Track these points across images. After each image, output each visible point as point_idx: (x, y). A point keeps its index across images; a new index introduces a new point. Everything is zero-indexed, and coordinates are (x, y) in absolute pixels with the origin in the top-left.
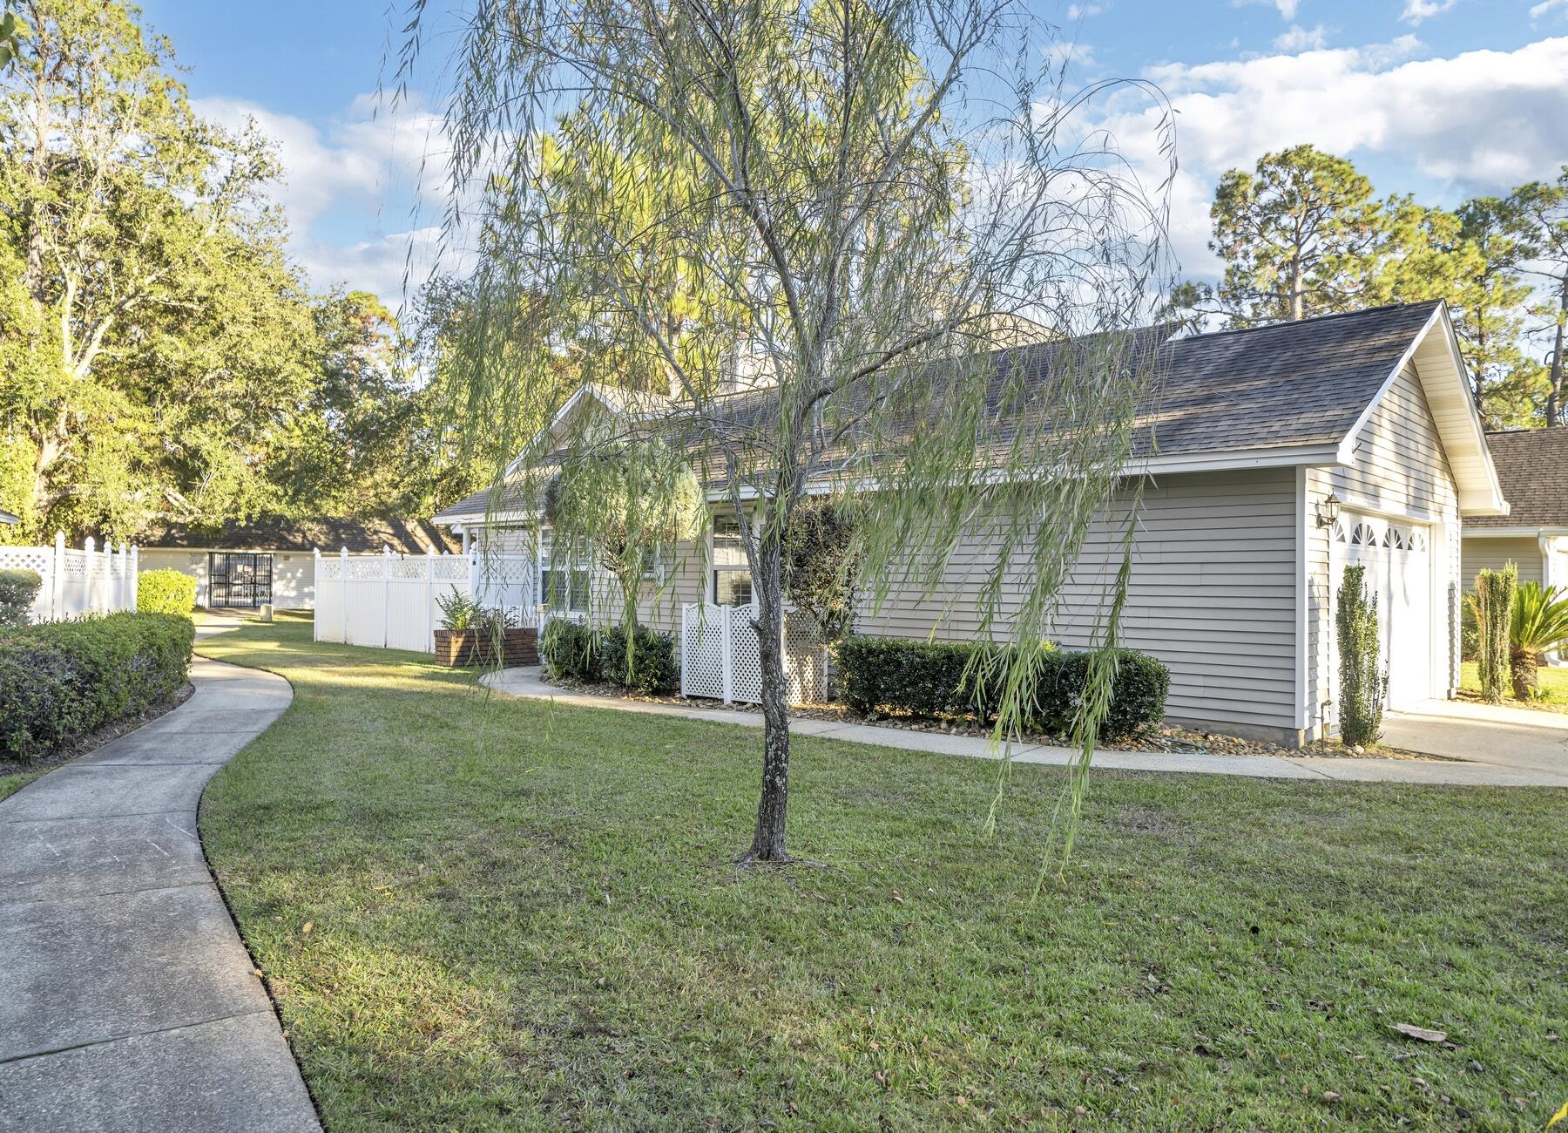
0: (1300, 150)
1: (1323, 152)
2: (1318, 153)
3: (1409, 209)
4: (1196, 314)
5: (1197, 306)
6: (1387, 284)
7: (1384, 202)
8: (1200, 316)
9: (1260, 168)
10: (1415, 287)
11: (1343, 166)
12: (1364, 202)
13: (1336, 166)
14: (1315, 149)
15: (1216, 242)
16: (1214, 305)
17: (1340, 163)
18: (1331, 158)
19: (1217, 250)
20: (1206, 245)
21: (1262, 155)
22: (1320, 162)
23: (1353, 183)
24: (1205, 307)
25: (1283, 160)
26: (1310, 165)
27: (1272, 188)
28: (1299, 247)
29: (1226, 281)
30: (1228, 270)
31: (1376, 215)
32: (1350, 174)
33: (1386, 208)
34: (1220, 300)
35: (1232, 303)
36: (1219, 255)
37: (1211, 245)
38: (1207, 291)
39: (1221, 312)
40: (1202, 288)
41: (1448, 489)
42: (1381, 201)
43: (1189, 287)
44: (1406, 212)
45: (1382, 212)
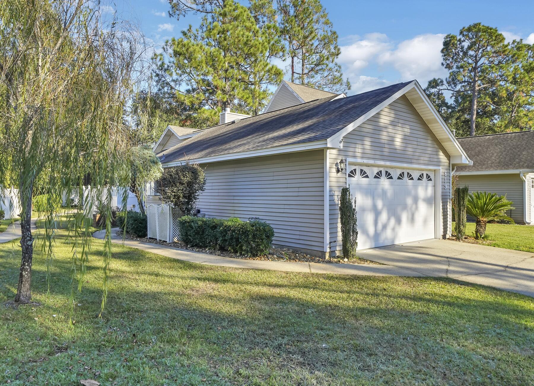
0: (475, 26)
1: (485, 25)
2: (483, 26)
3: (520, 45)
4: (438, 90)
5: (438, 88)
6: (510, 75)
7: (511, 43)
8: (439, 91)
9: (461, 33)
10: (522, 76)
11: (492, 30)
12: (501, 45)
13: (489, 30)
14: (482, 24)
15: (444, 63)
16: (444, 87)
17: (491, 29)
18: (488, 28)
19: (445, 66)
20: (441, 64)
21: (462, 28)
22: (483, 29)
23: (496, 37)
24: (441, 88)
25: (469, 30)
26: (479, 30)
27: (466, 41)
28: (476, 63)
29: (450, 77)
30: (450, 73)
31: (506, 48)
32: (495, 33)
33: (511, 46)
34: (447, 85)
35: (453, 85)
36: (446, 68)
37: (442, 64)
38: (442, 82)
39: (447, 89)
40: (439, 81)
41: (442, 156)
42: (509, 43)
43: (435, 81)
44: (519, 47)
45: (509, 47)
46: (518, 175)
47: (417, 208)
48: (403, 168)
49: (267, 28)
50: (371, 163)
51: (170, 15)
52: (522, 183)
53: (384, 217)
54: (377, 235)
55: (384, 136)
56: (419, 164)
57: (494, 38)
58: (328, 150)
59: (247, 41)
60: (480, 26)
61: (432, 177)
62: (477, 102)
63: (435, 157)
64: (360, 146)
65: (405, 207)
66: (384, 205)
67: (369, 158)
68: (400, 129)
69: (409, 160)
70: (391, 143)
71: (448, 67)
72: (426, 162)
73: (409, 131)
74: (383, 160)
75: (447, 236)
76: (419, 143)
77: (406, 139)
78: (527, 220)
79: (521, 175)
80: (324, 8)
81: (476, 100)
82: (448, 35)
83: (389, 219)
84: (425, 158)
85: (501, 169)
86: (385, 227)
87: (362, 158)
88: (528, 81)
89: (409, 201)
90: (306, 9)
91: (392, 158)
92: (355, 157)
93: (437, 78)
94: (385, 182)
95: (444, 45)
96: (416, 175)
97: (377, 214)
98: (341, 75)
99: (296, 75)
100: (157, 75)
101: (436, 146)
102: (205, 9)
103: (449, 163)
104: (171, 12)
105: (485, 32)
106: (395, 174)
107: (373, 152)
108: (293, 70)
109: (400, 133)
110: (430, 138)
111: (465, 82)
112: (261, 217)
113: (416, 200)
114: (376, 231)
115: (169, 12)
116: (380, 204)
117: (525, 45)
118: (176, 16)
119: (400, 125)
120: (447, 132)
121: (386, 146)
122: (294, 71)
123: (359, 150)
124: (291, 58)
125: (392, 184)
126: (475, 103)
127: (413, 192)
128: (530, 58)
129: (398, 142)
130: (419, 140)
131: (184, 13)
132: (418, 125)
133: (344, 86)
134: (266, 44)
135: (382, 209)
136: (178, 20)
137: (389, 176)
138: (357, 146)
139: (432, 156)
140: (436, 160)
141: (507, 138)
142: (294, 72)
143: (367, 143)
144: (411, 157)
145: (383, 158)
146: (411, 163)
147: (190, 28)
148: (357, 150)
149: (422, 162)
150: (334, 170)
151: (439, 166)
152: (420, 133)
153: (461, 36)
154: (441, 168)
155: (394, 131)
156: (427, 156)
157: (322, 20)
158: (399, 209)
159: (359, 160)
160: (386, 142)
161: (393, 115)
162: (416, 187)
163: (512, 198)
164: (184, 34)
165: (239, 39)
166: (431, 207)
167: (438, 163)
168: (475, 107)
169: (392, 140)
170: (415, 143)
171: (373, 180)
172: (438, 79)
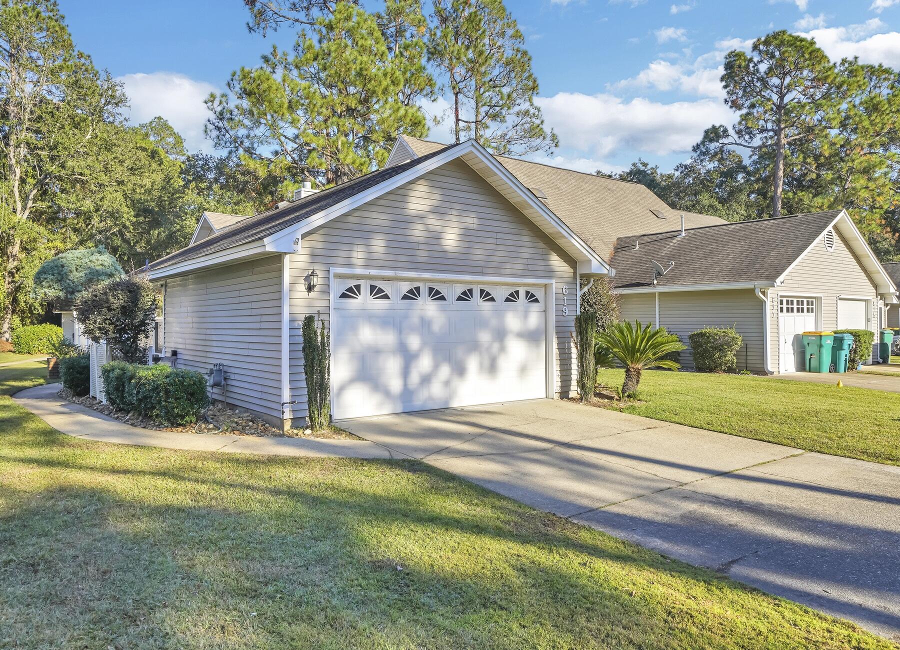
0: (776, 36)
1: (793, 34)
2: (790, 36)
3: (855, 67)
4: (721, 145)
5: (721, 141)
8: (723, 147)
9: (755, 48)
11: (803, 43)
12: (820, 67)
13: (798, 43)
14: (787, 33)
15: (728, 99)
16: (731, 140)
17: (802, 41)
18: (797, 38)
19: (730, 104)
20: (723, 101)
21: (755, 40)
22: (788, 41)
23: (810, 53)
24: (725, 141)
25: (767, 43)
26: (782, 43)
27: (766, 61)
28: (782, 97)
29: (740, 123)
30: (741, 116)
31: (829, 73)
32: (808, 48)
33: (839, 68)
34: (736, 136)
35: (747, 137)
36: (731, 107)
37: (726, 101)
38: (725, 131)
39: (736, 144)
40: (722, 129)
41: (556, 261)
42: (835, 64)
43: (714, 129)
44: (852, 68)
45: (836, 71)
46: (752, 291)
47: (503, 349)
48: (471, 283)
49: (404, 48)
50: (386, 274)
51: (250, 29)
52: (762, 304)
53: (425, 363)
54: (407, 393)
55: (418, 232)
56: (501, 275)
57: (807, 56)
58: (288, 256)
59: (361, 69)
60: (785, 37)
61: (539, 294)
62: (784, 165)
63: (542, 263)
64: (361, 248)
65: (474, 346)
66: (424, 344)
67: (382, 267)
68: (454, 218)
69: (479, 270)
70: (434, 241)
71: (735, 105)
72: (519, 272)
73: (476, 221)
74: (416, 269)
75: (573, 394)
76: (499, 242)
77: (467, 235)
78: (770, 367)
79: (757, 291)
80: (508, 12)
81: (781, 162)
82: (732, 53)
83: (436, 366)
84: (518, 266)
85: (729, 282)
86: (426, 380)
87: (367, 266)
88: (868, 128)
89: (485, 337)
90: (473, 15)
91: (435, 267)
92: (350, 265)
93: (717, 125)
94: (428, 308)
95: (726, 69)
96: (500, 293)
97: (408, 358)
98: (542, 122)
99: (461, 124)
100: (218, 128)
101: (542, 245)
102: (311, 18)
103: (575, 273)
104: (251, 25)
105: (791, 45)
106: (452, 292)
107: (392, 257)
108: (457, 115)
109: (455, 224)
110: (526, 232)
111: (767, 130)
112: (225, 363)
113: (501, 335)
114: (405, 385)
115: (248, 24)
116: (414, 342)
117: (862, 67)
118: (262, 31)
119: (454, 212)
120: (552, 222)
121: (422, 247)
122: (460, 117)
123: (358, 255)
124: (454, 97)
125: (443, 310)
126: (781, 167)
127: (494, 322)
128: (875, 89)
129: (451, 239)
130: (499, 235)
131: (274, 25)
132: (499, 212)
133: (548, 141)
134: (398, 73)
135: (420, 350)
136: (265, 37)
137: (436, 295)
138: (356, 248)
139: (531, 262)
140: (542, 268)
141: (760, 228)
142: (459, 120)
143: (379, 245)
144: (482, 264)
145: (415, 266)
146: (483, 274)
147: (274, 51)
148: (355, 254)
149: (508, 271)
150: (302, 287)
151: (550, 277)
152: (503, 224)
153: (756, 53)
154: (553, 281)
155: (439, 223)
156: (521, 261)
157: (510, 32)
158: (460, 352)
159: (359, 271)
160: (421, 240)
161: (438, 197)
162: (500, 314)
163: (743, 331)
164: (266, 59)
165: (348, 66)
166: (538, 346)
167: (550, 273)
168: (781, 173)
169: (436, 237)
170: (493, 241)
171: (399, 302)
172: (721, 126)
